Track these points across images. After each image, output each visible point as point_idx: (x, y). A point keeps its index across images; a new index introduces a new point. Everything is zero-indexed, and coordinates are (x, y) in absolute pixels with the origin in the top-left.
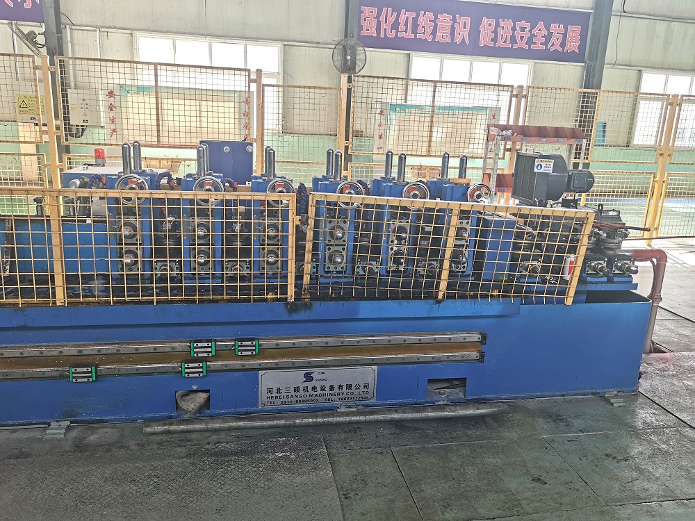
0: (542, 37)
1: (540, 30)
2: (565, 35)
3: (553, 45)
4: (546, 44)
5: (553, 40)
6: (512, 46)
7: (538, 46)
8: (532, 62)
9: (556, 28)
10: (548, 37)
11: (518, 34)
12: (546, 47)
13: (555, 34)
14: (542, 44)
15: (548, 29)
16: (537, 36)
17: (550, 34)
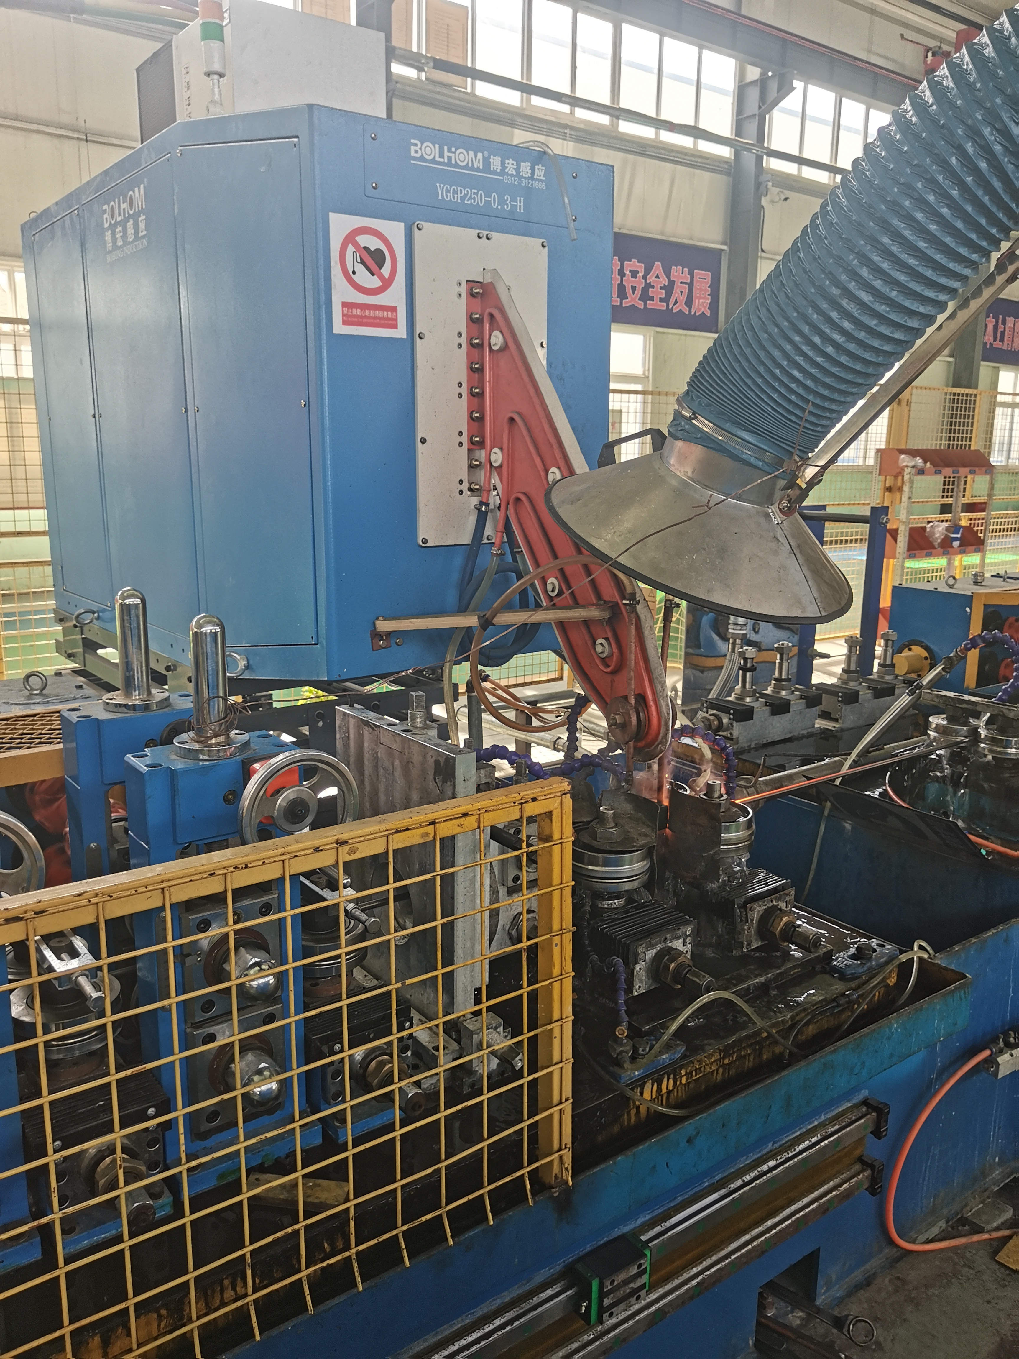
0: (661, 288)
1: (657, 277)
2: (691, 285)
3: (676, 302)
4: (666, 300)
5: (675, 295)
6: (621, 302)
7: (656, 305)
8: (651, 330)
9: (679, 273)
10: (669, 288)
11: (629, 281)
12: (668, 306)
13: (677, 284)
14: (661, 300)
15: (668, 275)
16: (653, 287)
17: (672, 283)
